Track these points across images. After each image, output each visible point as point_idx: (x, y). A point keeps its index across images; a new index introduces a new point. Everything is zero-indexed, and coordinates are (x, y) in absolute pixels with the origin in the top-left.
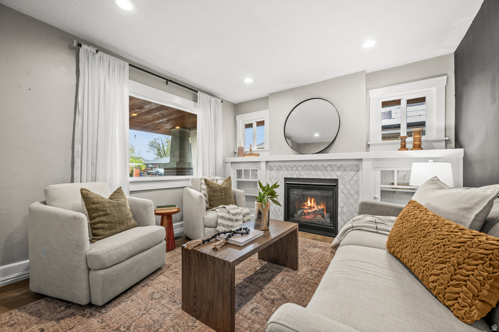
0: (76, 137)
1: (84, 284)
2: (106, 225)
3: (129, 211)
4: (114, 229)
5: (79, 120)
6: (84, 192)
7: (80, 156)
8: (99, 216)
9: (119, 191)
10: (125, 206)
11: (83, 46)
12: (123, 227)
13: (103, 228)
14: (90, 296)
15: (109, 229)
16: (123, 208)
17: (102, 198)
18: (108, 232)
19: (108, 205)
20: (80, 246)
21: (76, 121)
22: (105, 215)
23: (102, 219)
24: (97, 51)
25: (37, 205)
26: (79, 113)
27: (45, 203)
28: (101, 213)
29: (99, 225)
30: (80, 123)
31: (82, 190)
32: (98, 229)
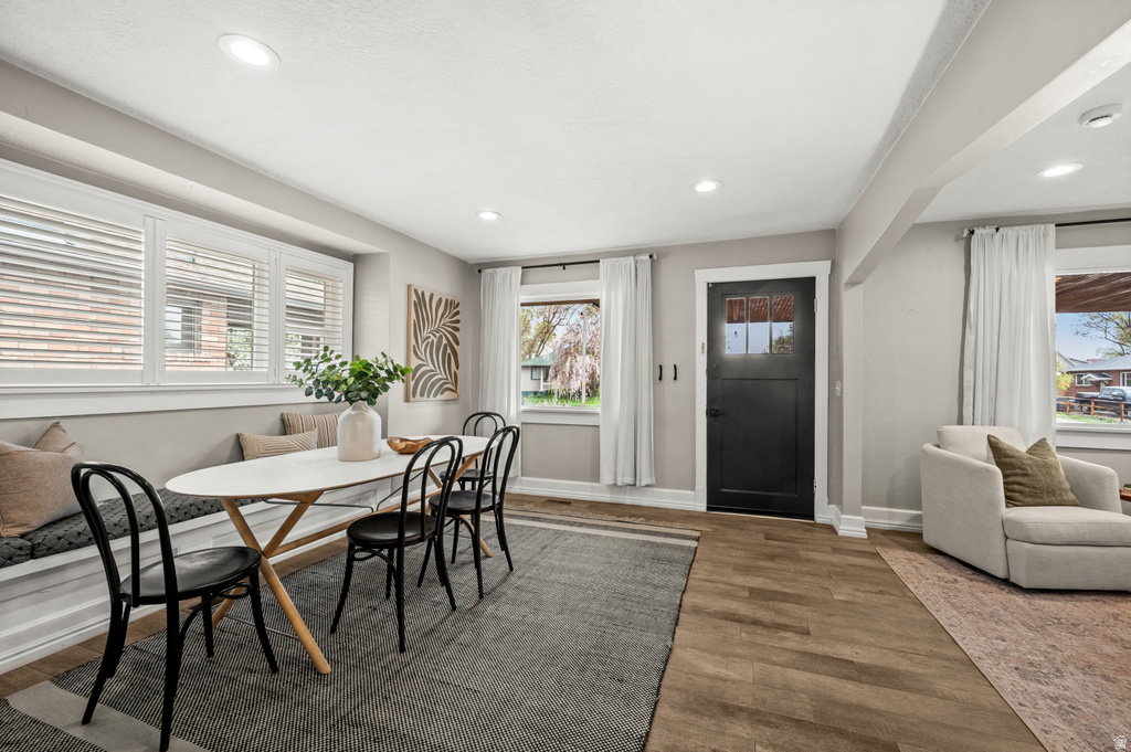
0: (966, 361)
1: (1001, 552)
2: (1027, 490)
3: (1063, 478)
4: (1039, 497)
5: (970, 337)
6: (992, 439)
7: (972, 388)
8: (1015, 475)
9: (1041, 445)
10: (1057, 469)
11: (976, 232)
12: (1053, 499)
13: (1021, 492)
14: (1008, 570)
15: (1032, 496)
16: (1053, 471)
17: (1017, 451)
18: (1028, 500)
19: (1029, 462)
20: (993, 505)
21: (966, 339)
22: (1025, 475)
23: (1019, 479)
24: (997, 229)
25: (929, 447)
26: (970, 327)
27: (938, 447)
28: (1018, 471)
29: (1016, 487)
30: (973, 341)
31: (989, 436)
32: (1014, 491)
